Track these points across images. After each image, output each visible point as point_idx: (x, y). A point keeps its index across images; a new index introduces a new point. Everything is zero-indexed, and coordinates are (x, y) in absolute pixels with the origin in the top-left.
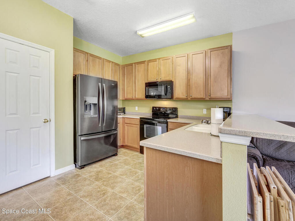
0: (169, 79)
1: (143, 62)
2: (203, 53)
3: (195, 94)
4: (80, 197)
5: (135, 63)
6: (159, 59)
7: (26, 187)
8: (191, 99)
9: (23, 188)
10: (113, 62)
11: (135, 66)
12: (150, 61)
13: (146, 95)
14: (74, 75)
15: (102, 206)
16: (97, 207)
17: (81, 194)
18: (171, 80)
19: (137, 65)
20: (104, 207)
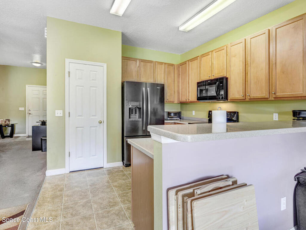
0: (222, 75)
1: (196, 58)
2: (265, 33)
3: (255, 93)
4: (113, 186)
5: (188, 61)
6: (212, 51)
7: (88, 170)
8: (249, 99)
9: (86, 171)
10: (165, 64)
11: (189, 65)
12: (203, 56)
13: (198, 97)
14: (123, 82)
15: (123, 196)
16: (119, 196)
17: (115, 184)
18: (225, 76)
19: (190, 62)
20: (123, 197)
